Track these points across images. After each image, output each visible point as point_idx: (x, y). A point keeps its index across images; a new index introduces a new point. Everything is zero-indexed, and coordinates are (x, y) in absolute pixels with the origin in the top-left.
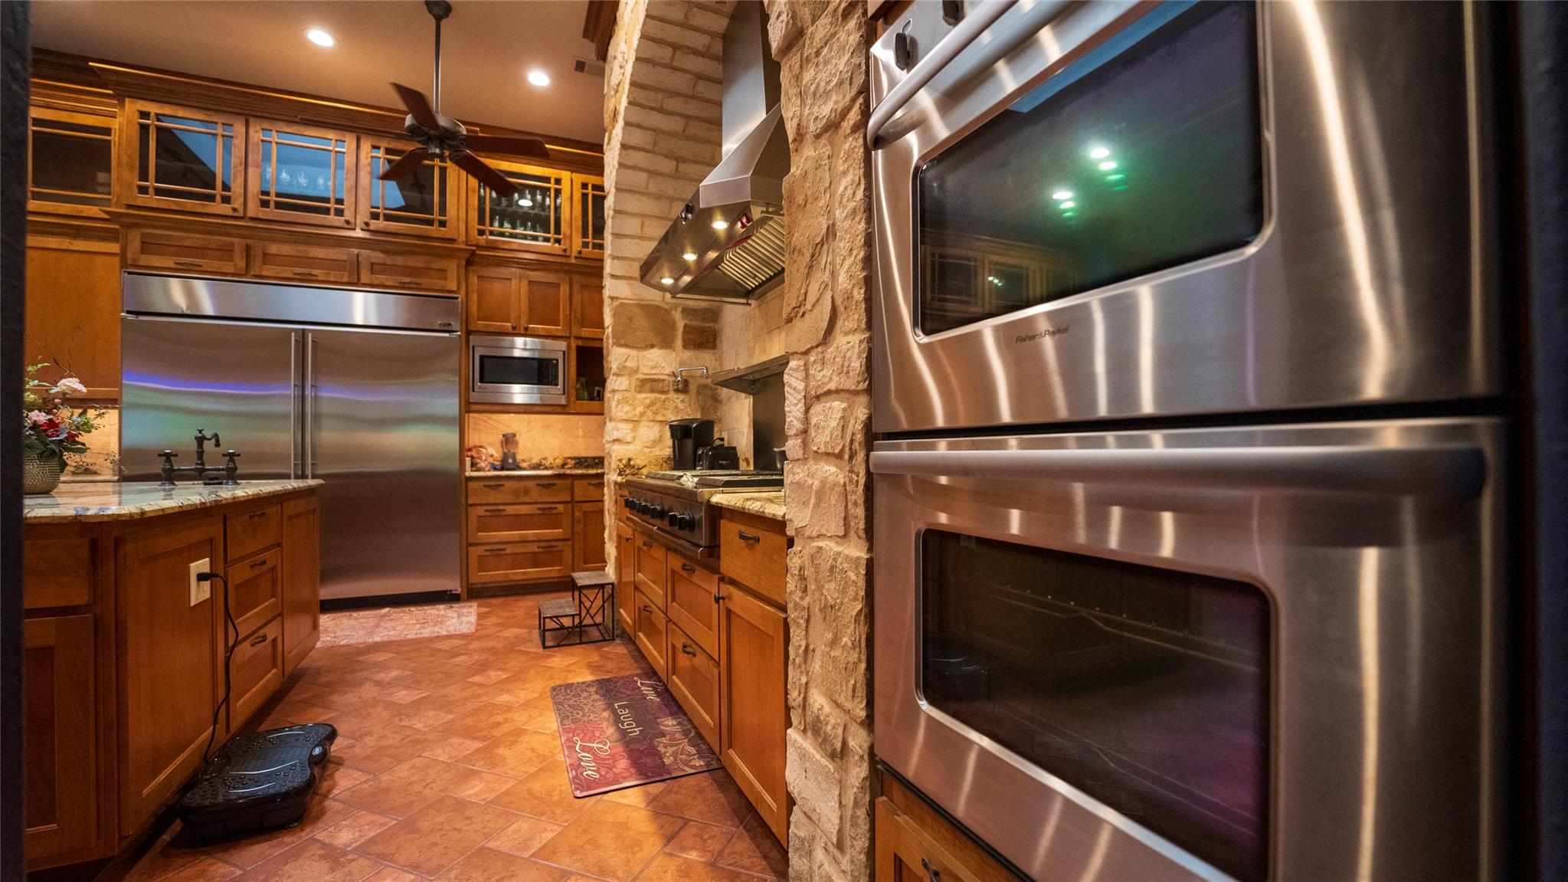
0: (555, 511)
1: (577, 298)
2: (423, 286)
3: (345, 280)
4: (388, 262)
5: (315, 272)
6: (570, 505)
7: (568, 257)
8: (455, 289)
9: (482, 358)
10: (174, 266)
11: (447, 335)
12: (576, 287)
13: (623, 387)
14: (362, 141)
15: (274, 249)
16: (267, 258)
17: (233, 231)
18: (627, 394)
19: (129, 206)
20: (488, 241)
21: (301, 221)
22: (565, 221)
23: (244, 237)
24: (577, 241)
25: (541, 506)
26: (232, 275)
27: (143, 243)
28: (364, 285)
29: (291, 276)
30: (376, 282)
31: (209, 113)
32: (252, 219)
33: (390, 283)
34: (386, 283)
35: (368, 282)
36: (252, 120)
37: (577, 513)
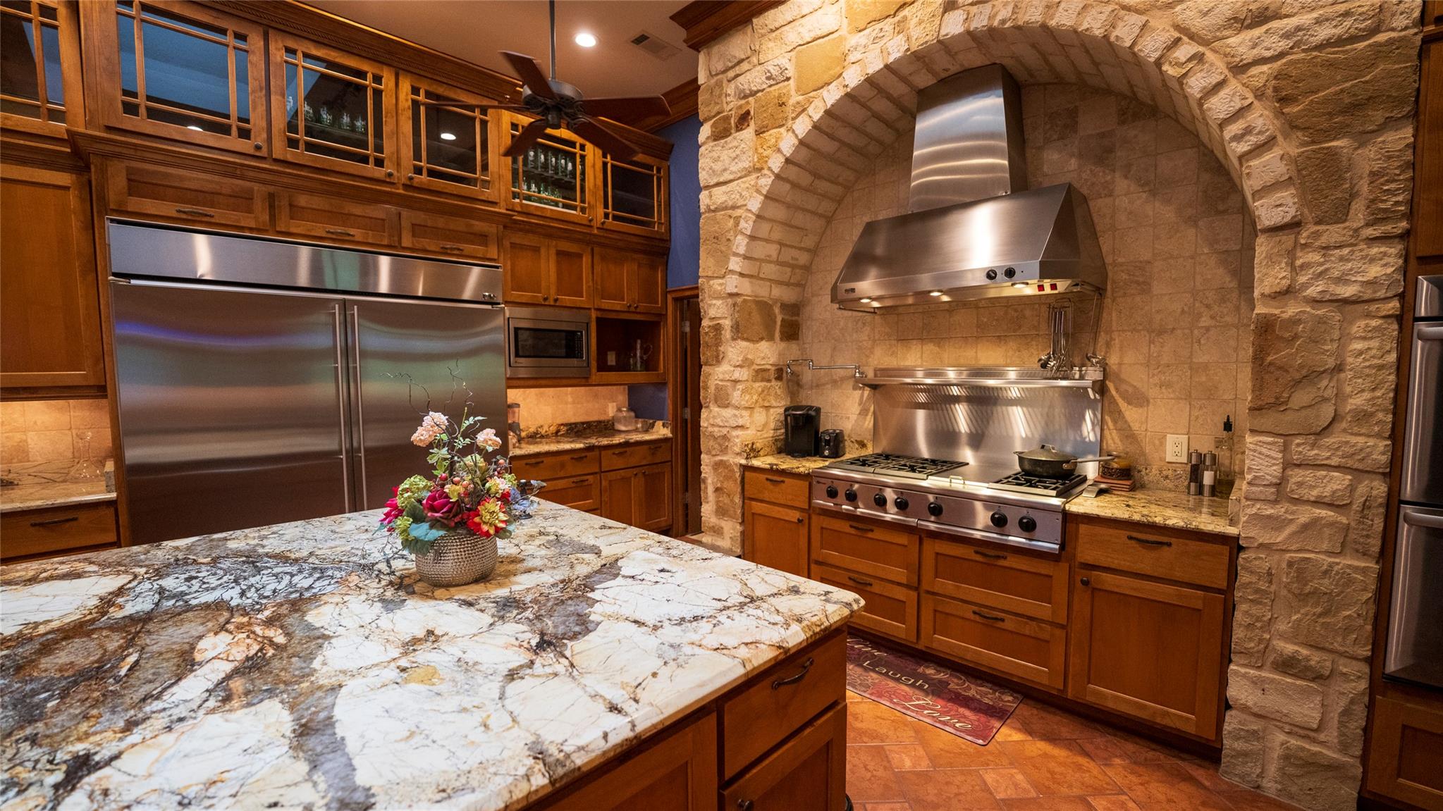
0: (586, 483)
1: (598, 269)
2: (465, 253)
3: (385, 242)
4: (429, 223)
5: (352, 231)
6: (598, 476)
7: (591, 227)
8: (496, 257)
9: (516, 330)
10: (175, 214)
11: (489, 307)
12: (597, 258)
13: (745, 378)
14: (401, 78)
15: (303, 200)
16: (295, 211)
17: (251, 174)
18: (748, 384)
19: (109, 129)
20: (522, 205)
21: (337, 169)
22: (589, 190)
23: (264, 182)
24: (600, 211)
25: (575, 479)
26: (251, 229)
27: (129, 180)
28: (405, 249)
29: (324, 235)
30: (418, 246)
31: (215, 14)
32: (276, 160)
33: (432, 248)
34: (429, 248)
35: (410, 245)
36: (271, 32)
37: (604, 483)
